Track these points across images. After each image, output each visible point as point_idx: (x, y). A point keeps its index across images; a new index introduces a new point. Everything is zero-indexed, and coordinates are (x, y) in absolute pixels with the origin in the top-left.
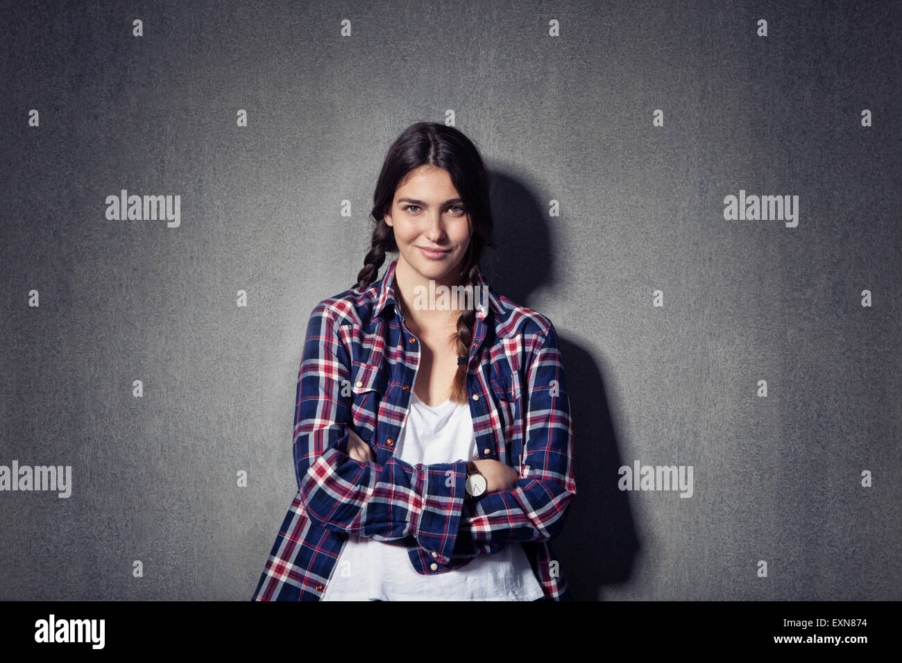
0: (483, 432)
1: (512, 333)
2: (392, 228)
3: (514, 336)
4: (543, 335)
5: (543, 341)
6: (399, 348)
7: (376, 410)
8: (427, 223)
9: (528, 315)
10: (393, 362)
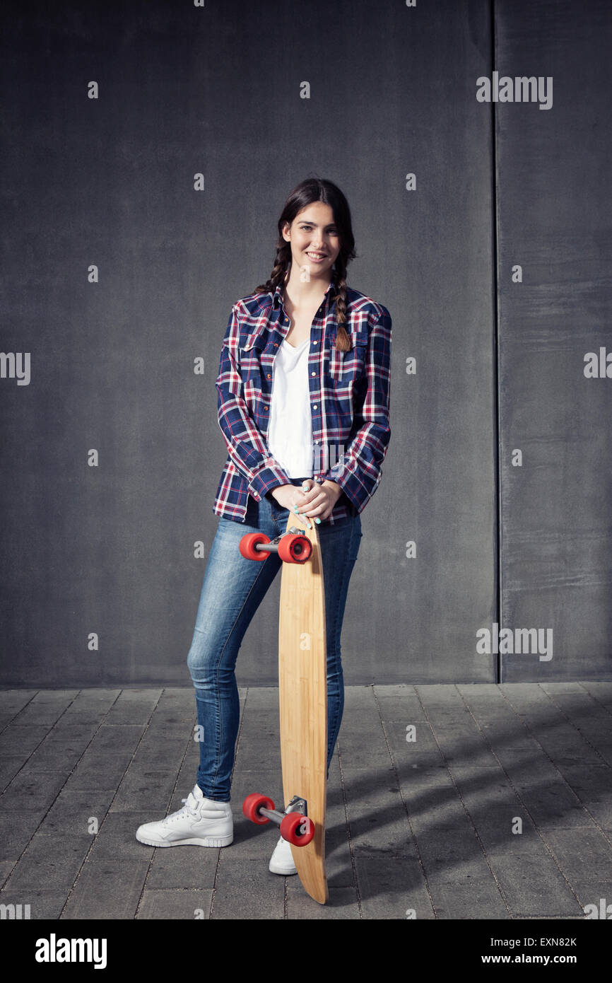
0: (313, 362)
1: (358, 309)
2: (289, 243)
3: (358, 312)
4: (378, 317)
5: (378, 320)
6: (277, 322)
7: (259, 359)
8: (317, 238)
9: (371, 302)
10: (271, 330)
